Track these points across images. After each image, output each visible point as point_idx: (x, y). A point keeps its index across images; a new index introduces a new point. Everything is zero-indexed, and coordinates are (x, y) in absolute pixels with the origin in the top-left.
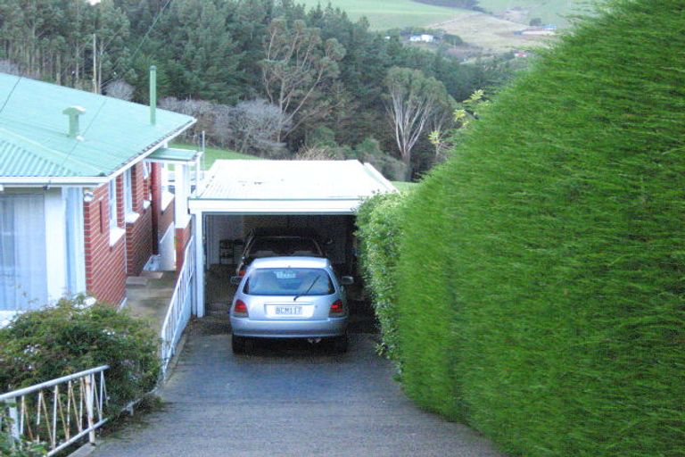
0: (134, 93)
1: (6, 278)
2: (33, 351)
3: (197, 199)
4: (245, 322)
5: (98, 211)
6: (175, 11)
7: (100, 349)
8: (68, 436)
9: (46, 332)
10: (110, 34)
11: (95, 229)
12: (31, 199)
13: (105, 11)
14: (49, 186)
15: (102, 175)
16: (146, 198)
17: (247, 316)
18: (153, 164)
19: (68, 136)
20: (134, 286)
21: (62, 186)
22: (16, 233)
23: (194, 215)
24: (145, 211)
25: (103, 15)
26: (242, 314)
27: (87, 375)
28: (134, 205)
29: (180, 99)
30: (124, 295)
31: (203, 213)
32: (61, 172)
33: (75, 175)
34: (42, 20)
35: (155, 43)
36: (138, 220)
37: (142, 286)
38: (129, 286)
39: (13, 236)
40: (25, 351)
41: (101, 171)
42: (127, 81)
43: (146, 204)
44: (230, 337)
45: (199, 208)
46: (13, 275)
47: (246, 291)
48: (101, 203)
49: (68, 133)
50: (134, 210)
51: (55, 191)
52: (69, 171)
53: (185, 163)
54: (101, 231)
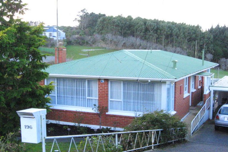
0: (213, 57)
1: (151, 104)
2: (145, 124)
3: (212, 86)
4: (218, 121)
5: (180, 88)
6: (226, 34)
7: (161, 125)
8: (141, 147)
9: (148, 119)
10: (207, 41)
11: (178, 93)
12: (159, 84)
13: (206, 35)
14: (162, 81)
15: (176, 79)
16: (200, 86)
17: (219, 120)
18: (202, 77)
19: (173, 68)
20: (192, 109)
21: (167, 81)
22: (154, 93)
23: (211, 91)
24: (199, 89)
25: (206, 36)
26: (218, 119)
27: (154, 131)
28: (195, 87)
29: (226, 58)
30: (189, 112)
31: (214, 90)
32: (165, 77)
33: (169, 78)
34: (189, 37)
35: (220, 43)
36: (195, 91)
37: (194, 109)
38: (191, 109)
39: (153, 94)
40: (143, 124)
41: (175, 78)
42: (211, 53)
43: (199, 87)
44: (214, 125)
45: (212, 89)
46: (153, 104)
47: (220, 113)
48: (181, 86)
49: (173, 67)
50: (195, 89)
51: (164, 82)
52: (167, 77)
53: (207, 76)
54: (180, 94)
